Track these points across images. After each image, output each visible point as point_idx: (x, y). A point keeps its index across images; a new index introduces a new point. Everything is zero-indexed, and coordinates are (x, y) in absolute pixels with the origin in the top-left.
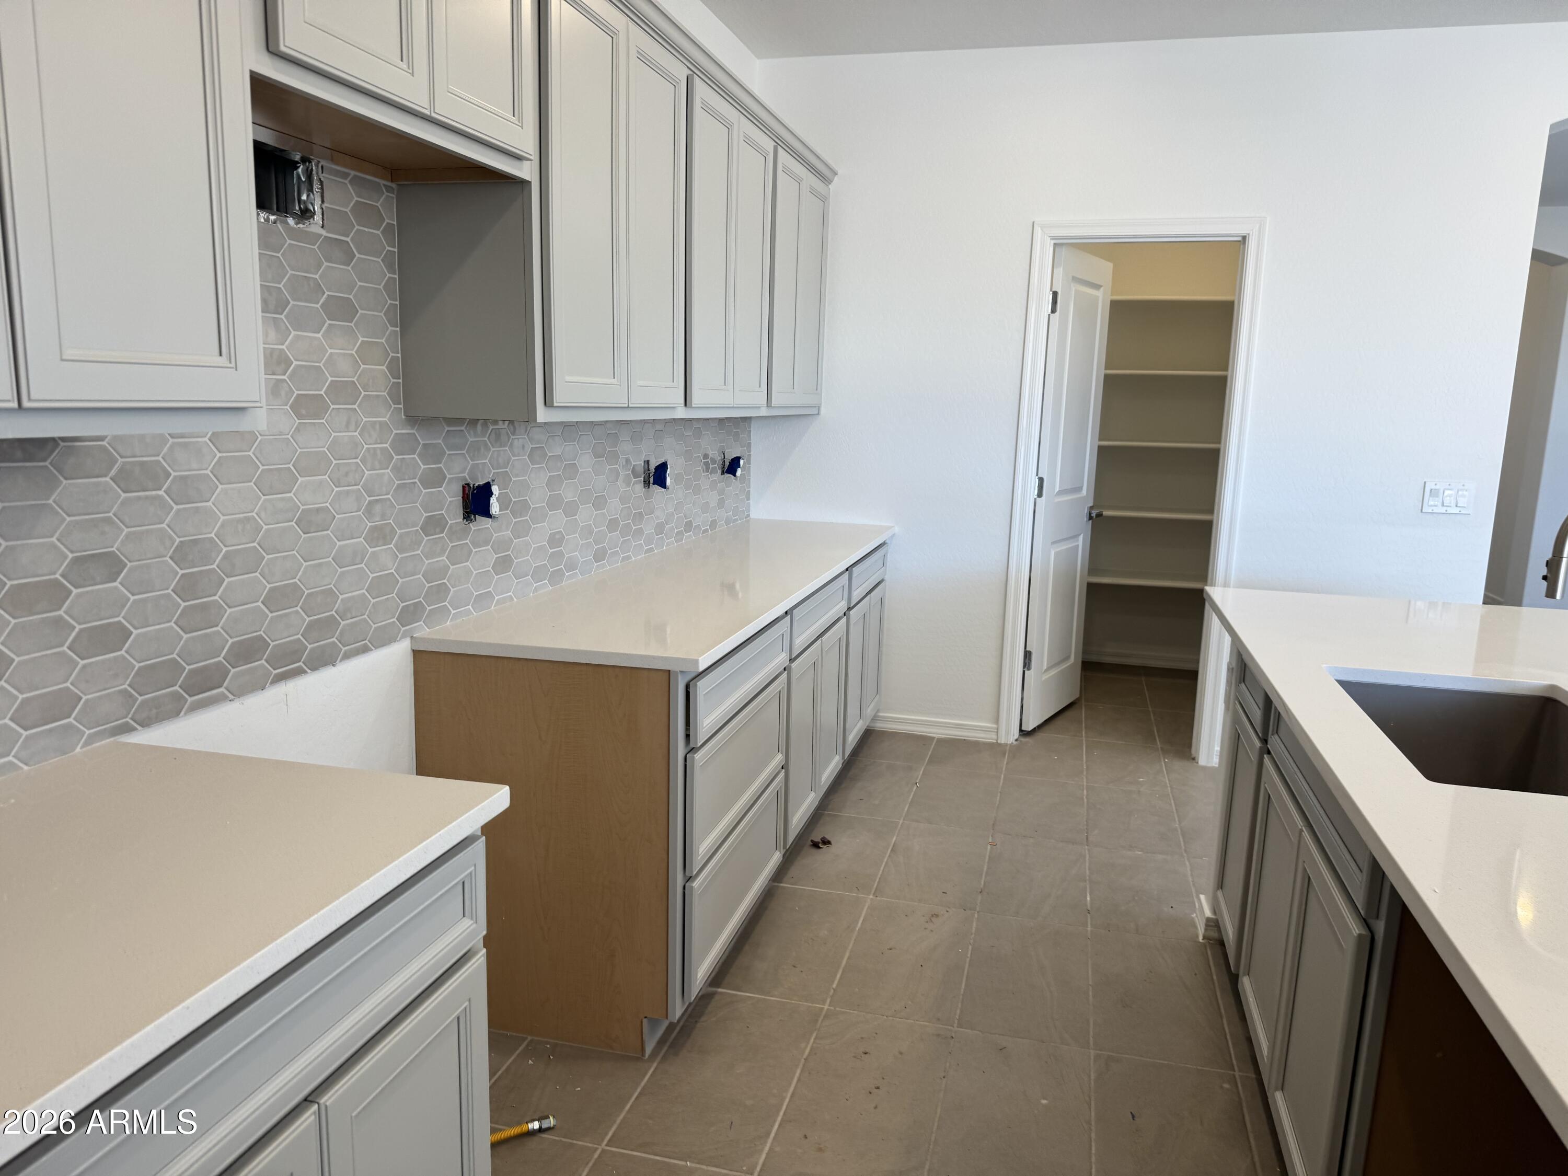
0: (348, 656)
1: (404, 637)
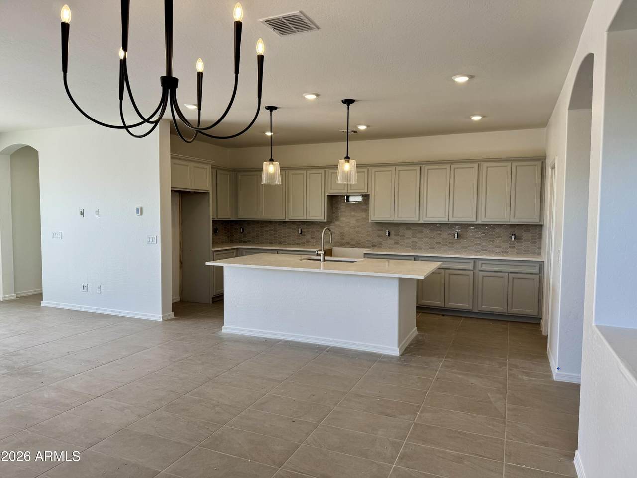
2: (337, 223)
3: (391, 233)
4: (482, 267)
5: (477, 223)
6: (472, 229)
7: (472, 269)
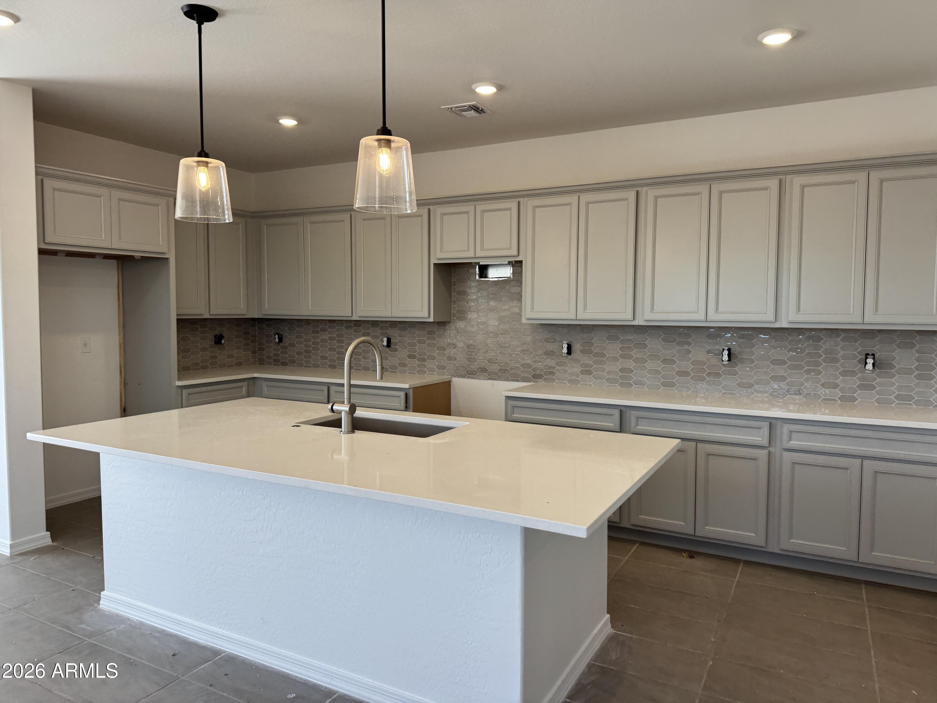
2: (461, 324)
3: (574, 348)
4: (790, 439)
5: (777, 325)
6: (766, 341)
7: (765, 443)
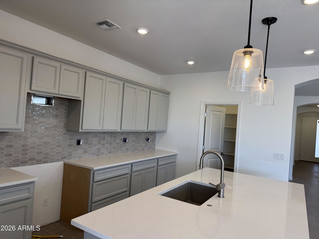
0: (50, 162)
1: (62, 161)
